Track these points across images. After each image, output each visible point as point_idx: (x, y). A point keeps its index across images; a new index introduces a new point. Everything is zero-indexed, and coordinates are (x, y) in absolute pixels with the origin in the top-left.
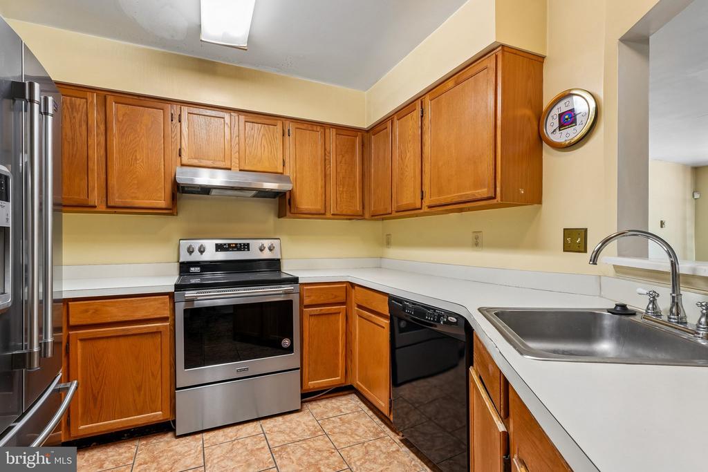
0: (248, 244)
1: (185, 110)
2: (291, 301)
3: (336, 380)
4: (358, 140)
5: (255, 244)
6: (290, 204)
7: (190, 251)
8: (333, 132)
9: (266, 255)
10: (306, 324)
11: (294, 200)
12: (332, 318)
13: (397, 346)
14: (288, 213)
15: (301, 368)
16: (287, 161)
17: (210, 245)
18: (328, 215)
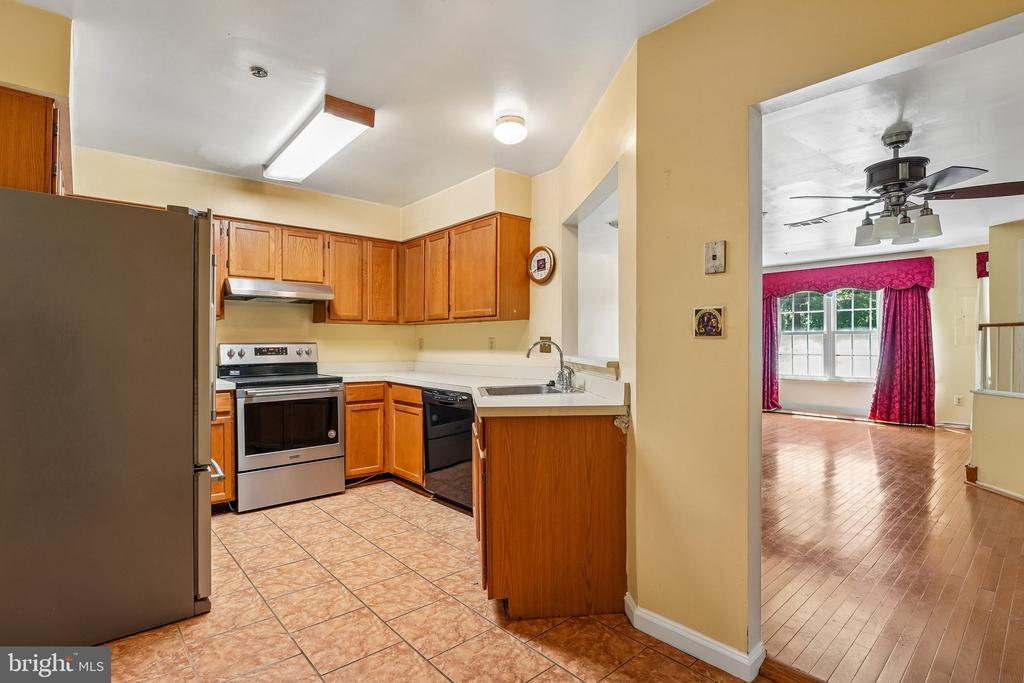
0: (286, 349)
1: (234, 225)
2: (336, 398)
3: (376, 467)
4: (393, 252)
5: (292, 349)
6: (329, 311)
7: (230, 355)
8: (370, 244)
9: (304, 359)
10: (348, 418)
11: (333, 307)
12: (373, 413)
13: (429, 437)
14: (327, 319)
15: (344, 456)
16: (327, 271)
17: (249, 350)
18: (365, 321)
